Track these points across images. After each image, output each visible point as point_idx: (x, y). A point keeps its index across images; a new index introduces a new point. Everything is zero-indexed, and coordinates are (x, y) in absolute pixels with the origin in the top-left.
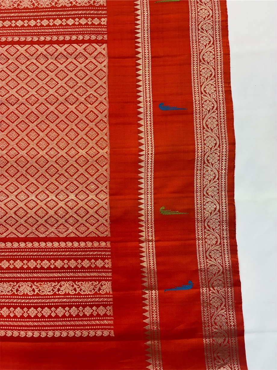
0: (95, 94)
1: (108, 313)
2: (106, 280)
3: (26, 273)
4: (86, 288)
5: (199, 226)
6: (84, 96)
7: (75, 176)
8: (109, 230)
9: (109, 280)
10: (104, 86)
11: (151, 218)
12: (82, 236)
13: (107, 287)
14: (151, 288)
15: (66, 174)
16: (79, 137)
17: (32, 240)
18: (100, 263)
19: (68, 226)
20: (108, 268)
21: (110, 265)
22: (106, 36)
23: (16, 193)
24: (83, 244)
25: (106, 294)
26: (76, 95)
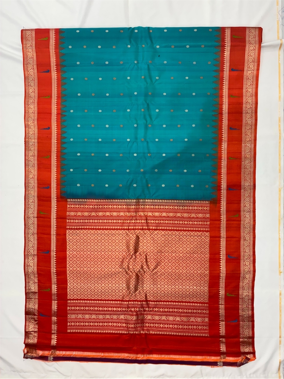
1: (207, 328)
2: (206, 317)
3: (179, 313)
4: (199, 320)
8: (208, 300)
11: (223, 297)
12: (198, 302)
13: (207, 320)
14: (222, 321)
18: (204, 311)
19: (193, 298)
21: (208, 312)
22: (209, 229)
25: (206, 322)
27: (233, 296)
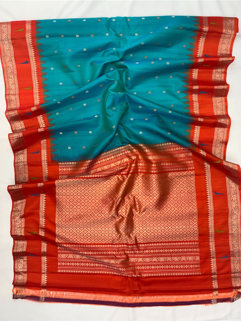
0: (191, 189)
1: (198, 267)
2: (198, 256)
3: (169, 253)
4: (190, 258)
5: (230, 236)
6: (187, 191)
7: (185, 220)
8: (198, 238)
9: (199, 256)
10: (194, 186)
11: (213, 234)
12: (188, 240)
13: (198, 258)
14: (213, 258)
15: (182, 219)
16: (186, 206)
17: (170, 242)
18: (195, 250)
20: (198, 251)
21: (199, 250)
22: (194, 168)
23: (164, 226)
24: (189, 243)
25: (198, 260)
26: (183, 190)
27: (223, 232)
